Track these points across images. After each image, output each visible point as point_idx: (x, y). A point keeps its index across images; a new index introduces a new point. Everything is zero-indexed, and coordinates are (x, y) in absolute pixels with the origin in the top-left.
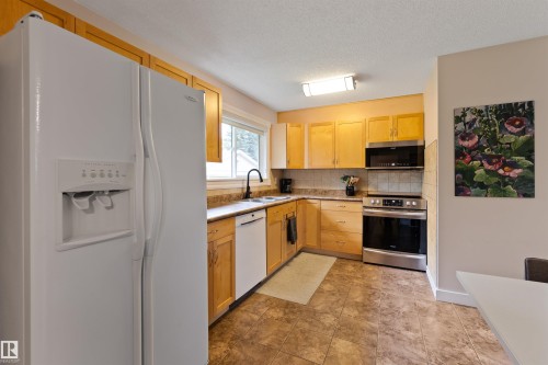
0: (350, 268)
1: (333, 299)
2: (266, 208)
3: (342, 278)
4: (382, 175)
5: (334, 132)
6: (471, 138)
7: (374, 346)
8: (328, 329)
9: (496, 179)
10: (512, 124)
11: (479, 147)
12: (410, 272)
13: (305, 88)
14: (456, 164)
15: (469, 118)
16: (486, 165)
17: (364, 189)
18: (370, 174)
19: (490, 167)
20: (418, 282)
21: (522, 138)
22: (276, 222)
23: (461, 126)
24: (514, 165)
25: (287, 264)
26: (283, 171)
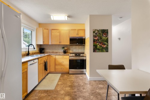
0: (66, 76)
1: (62, 86)
2: (38, 58)
3: (64, 79)
4: (74, 47)
5: (60, 32)
6: (97, 37)
7: (76, 96)
8: (63, 95)
9: (101, 48)
10: (104, 34)
11: (98, 40)
12: (82, 75)
13: (52, 17)
14: (94, 44)
15: (96, 32)
16: (99, 44)
17: (69, 51)
18: (71, 47)
19: (100, 45)
20: (84, 77)
21: (106, 38)
22: (41, 63)
23: (94, 34)
24: (105, 44)
25: (44, 78)
26: (41, 45)
